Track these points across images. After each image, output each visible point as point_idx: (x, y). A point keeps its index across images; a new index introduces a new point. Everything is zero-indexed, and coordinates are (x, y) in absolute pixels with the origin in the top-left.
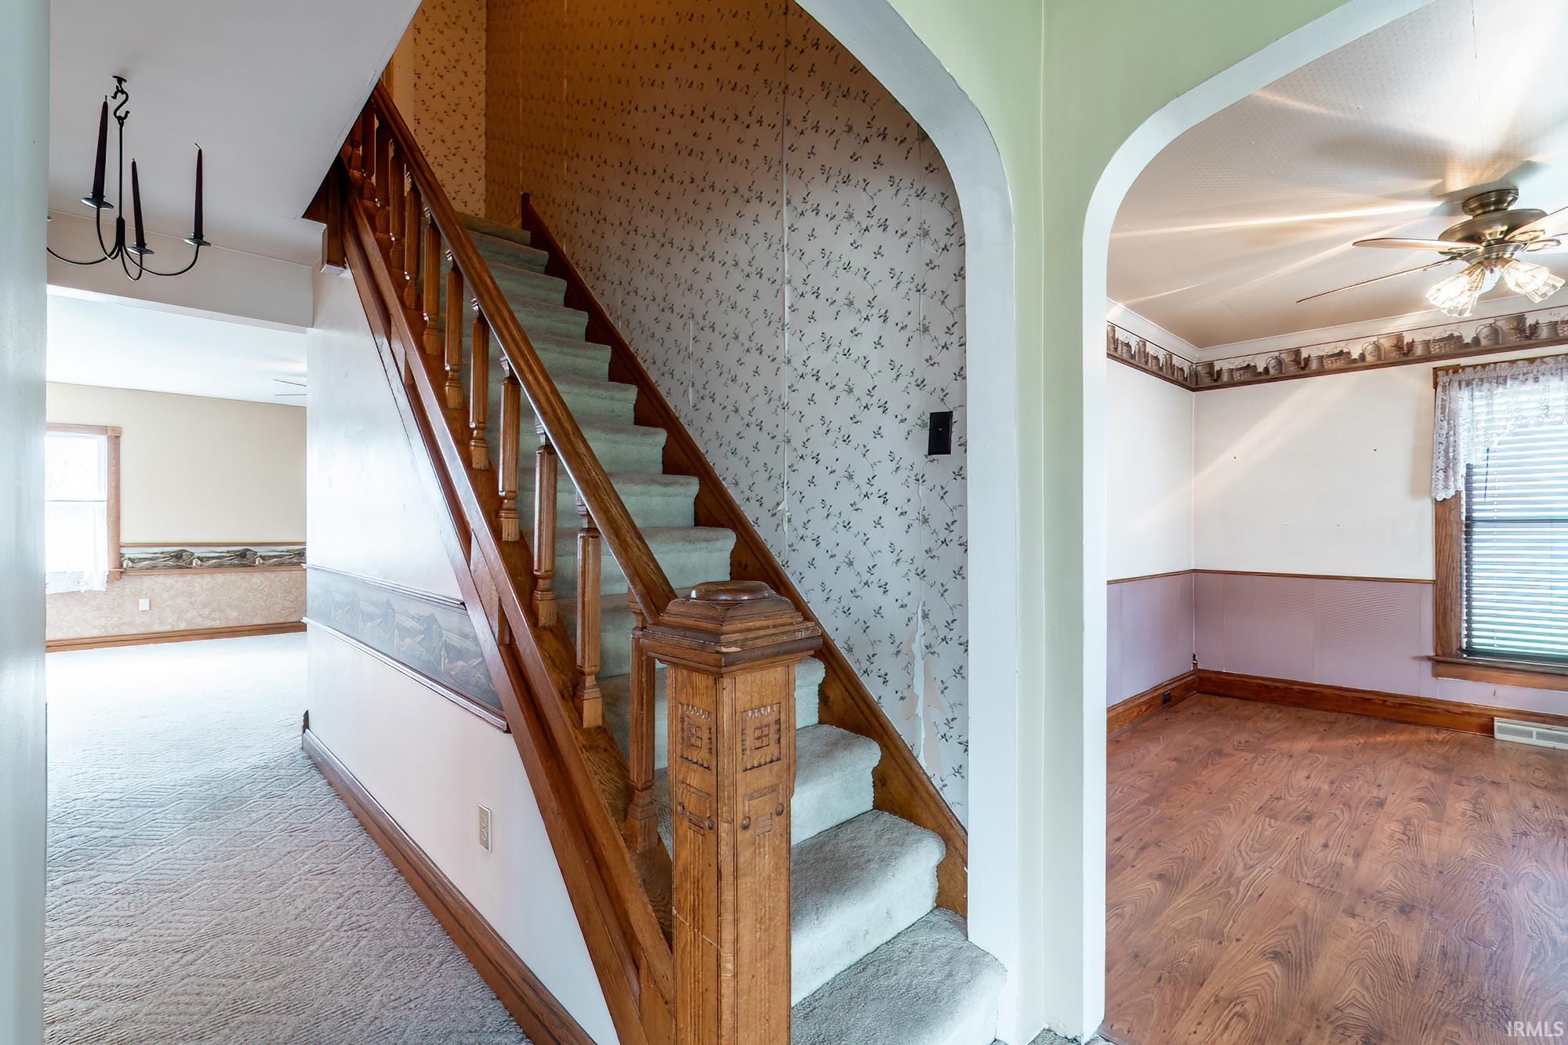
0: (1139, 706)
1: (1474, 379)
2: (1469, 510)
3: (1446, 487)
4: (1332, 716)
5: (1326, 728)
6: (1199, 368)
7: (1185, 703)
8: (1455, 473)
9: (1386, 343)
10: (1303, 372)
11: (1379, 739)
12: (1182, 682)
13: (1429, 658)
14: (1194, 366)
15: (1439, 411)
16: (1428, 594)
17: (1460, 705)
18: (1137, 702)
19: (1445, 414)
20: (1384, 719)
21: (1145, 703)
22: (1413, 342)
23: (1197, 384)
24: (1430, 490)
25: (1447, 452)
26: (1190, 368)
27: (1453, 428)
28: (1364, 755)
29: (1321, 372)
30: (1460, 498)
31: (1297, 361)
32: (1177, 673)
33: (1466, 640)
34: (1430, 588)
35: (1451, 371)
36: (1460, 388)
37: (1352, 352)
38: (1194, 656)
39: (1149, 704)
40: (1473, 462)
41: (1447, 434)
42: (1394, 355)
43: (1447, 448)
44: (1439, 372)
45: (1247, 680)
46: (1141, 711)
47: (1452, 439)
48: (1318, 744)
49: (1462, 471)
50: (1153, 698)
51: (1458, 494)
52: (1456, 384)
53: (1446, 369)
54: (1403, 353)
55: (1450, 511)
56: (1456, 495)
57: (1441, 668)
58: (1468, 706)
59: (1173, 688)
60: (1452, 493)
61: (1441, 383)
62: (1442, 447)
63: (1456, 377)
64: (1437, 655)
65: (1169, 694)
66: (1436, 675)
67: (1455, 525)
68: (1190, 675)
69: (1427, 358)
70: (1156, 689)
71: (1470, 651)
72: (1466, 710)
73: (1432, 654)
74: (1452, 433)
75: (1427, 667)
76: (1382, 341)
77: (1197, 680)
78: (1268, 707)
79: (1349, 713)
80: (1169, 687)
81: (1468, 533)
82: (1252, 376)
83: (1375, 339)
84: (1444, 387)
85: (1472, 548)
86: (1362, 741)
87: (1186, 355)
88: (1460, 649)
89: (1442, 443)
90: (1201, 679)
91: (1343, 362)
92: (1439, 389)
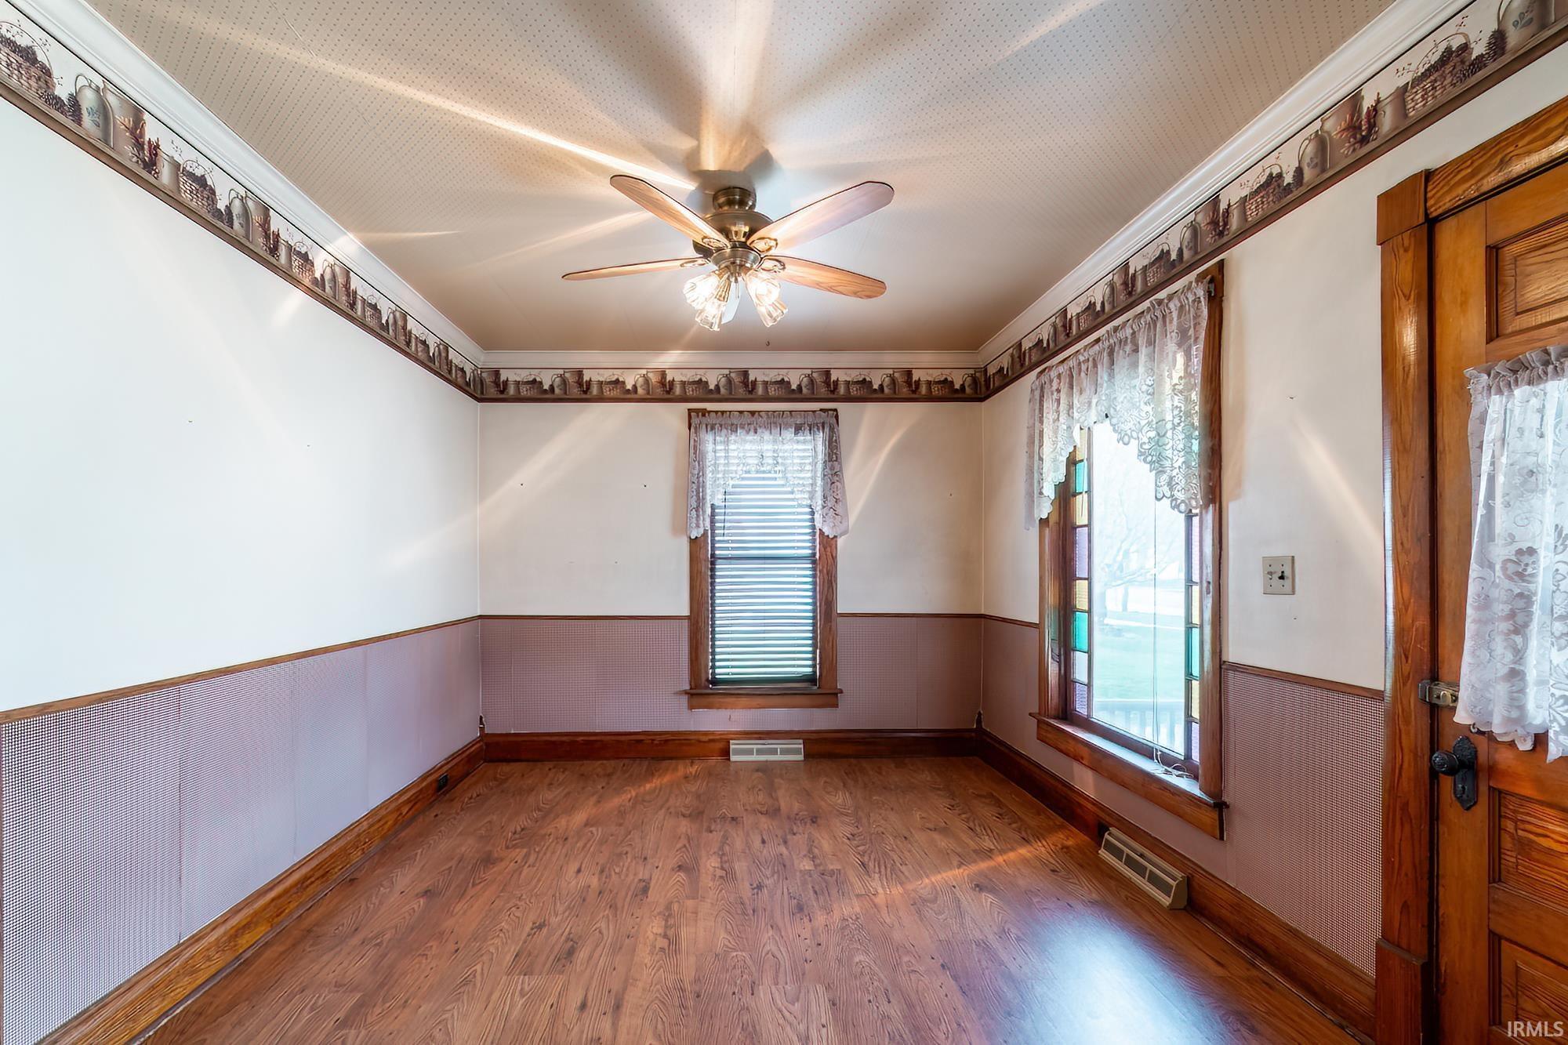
0: (398, 808)
1: (716, 424)
2: (713, 548)
3: (698, 526)
4: (610, 764)
5: (604, 784)
6: (484, 375)
7: (468, 781)
8: (704, 512)
9: (654, 378)
10: (584, 396)
11: (648, 786)
12: (464, 755)
13: (686, 692)
14: (479, 370)
15: (692, 451)
16: (685, 627)
17: (706, 733)
18: (393, 805)
19: (694, 456)
20: (652, 758)
21: (408, 801)
22: (673, 380)
23: (482, 393)
24: (686, 529)
25: (698, 493)
26: (473, 372)
27: (702, 469)
28: (634, 815)
29: (601, 399)
30: (707, 533)
31: (580, 383)
32: (458, 745)
33: (710, 671)
34: (686, 623)
35: (700, 414)
36: (707, 431)
37: (626, 382)
38: (481, 718)
39: (414, 801)
40: (716, 504)
41: (698, 474)
42: (659, 391)
43: (698, 487)
44: (692, 414)
45: (535, 738)
46: (401, 814)
47: (701, 479)
48: (594, 811)
49: (709, 511)
50: (421, 790)
51: (705, 534)
52: (704, 426)
53: (697, 411)
54: (664, 391)
55: (700, 548)
56: (704, 533)
57: (695, 700)
58: (713, 733)
59: (452, 767)
60: (701, 531)
61: (693, 425)
62: (695, 486)
63: (704, 420)
64: (691, 689)
65: (446, 776)
66: (691, 707)
67: (703, 562)
68: (477, 742)
69: (684, 399)
70: (423, 778)
71: (715, 682)
72: (711, 737)
73: (687, 687)
74: (701, 474)
75: (684, 699)
76: (651, 375)
77: (484, 747)
78: (554, 767)
79: (626, 758)
80: (445, 769)
81: (713, 570)
82: (537, 393)
83: (644, 372)
84: (696, 428)
85: (716, 584)
86: (634, 794)
87: (466, 353)
88: (707, 680)
89: (693, 483)
90: (487, 745)
91: (617, 392)
92: (692, 430)
